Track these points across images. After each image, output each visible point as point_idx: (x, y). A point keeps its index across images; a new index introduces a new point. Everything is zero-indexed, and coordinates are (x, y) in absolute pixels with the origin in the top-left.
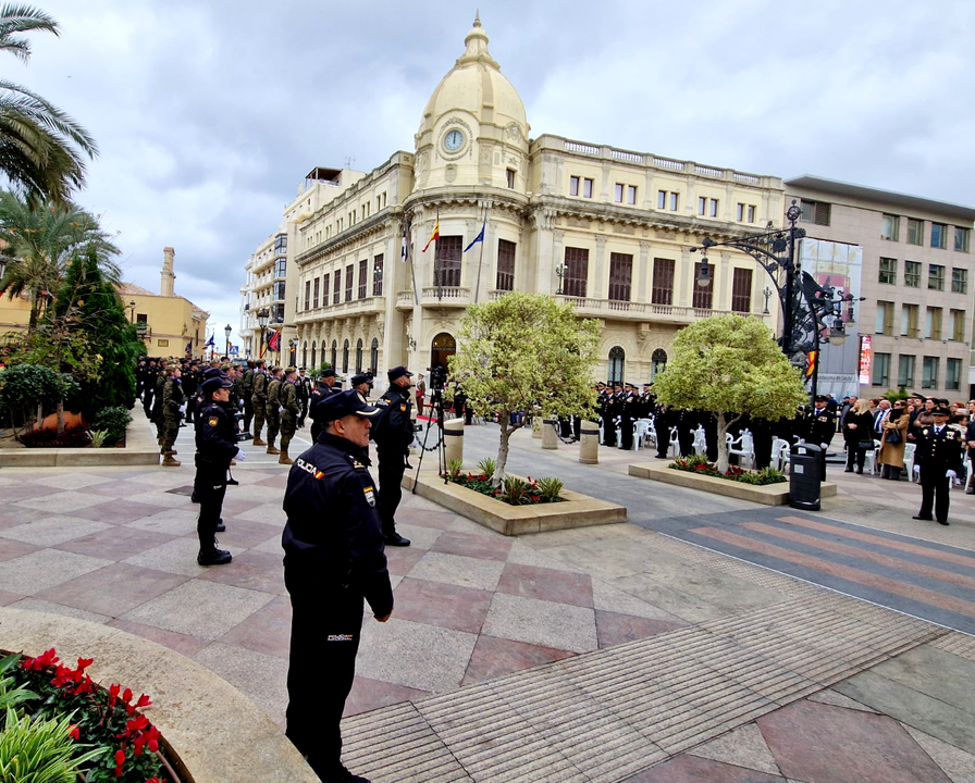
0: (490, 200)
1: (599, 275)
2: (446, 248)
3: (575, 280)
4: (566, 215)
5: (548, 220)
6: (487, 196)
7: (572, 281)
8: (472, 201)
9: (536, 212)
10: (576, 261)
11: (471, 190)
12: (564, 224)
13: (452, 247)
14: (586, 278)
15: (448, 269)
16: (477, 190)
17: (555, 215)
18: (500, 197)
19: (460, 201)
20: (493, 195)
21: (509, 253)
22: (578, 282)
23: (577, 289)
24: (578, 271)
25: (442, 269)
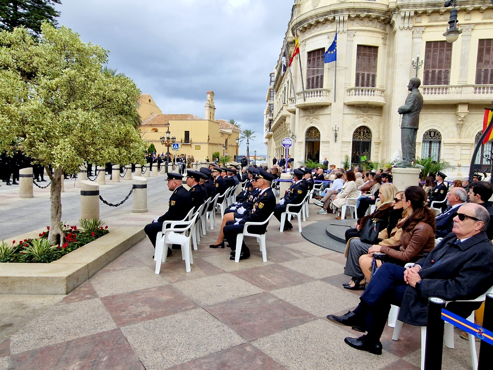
0: (346, 14)
1: (464, 62)
2: (314, 60)
3: (437, 70)
4: (425, 13)
5: (406, 21)
6: (342, 11)
7: (434, 72)
8: (330, 17)
9: (394, 16)
10: (438, 53)
11: (328, 9)
12: (425, 21)
13: (318, 58)
14: (450, 67)
15: (315, 76)
16: (333, 8)
17: (412, 14)
18: (354, 9)
19: (321, 20)
20: (348, 10)
21: (370, 56)
22: (440, 72)
23: (440, 79)
24: (441, 61)
25: (311, 77)
